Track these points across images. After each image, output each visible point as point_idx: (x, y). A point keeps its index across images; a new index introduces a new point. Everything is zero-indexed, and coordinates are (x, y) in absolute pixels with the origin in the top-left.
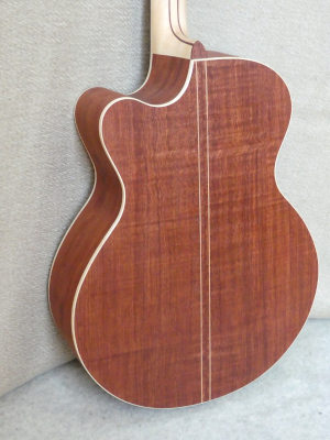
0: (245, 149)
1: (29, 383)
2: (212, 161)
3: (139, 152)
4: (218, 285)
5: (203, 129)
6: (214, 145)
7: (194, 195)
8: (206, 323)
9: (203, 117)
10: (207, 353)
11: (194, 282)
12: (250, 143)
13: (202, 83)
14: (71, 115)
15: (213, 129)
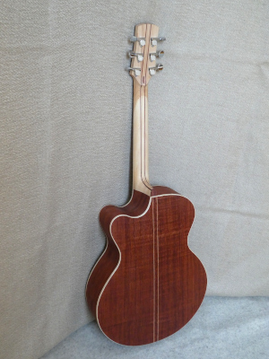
0: (174, 232)
1: (76, 331)
2: (160, 238)
3: (127, 237)
4: (162, 291)
5: (156, 226)
6: (160, 232)
7: (151, 254)
8: (156, 308)
9: (156, 220)
10: (156, 321)
11: (151, 291)
12: (176, 230)
13: (155, 206)
14: (97, 217)
15: (160, 225)
